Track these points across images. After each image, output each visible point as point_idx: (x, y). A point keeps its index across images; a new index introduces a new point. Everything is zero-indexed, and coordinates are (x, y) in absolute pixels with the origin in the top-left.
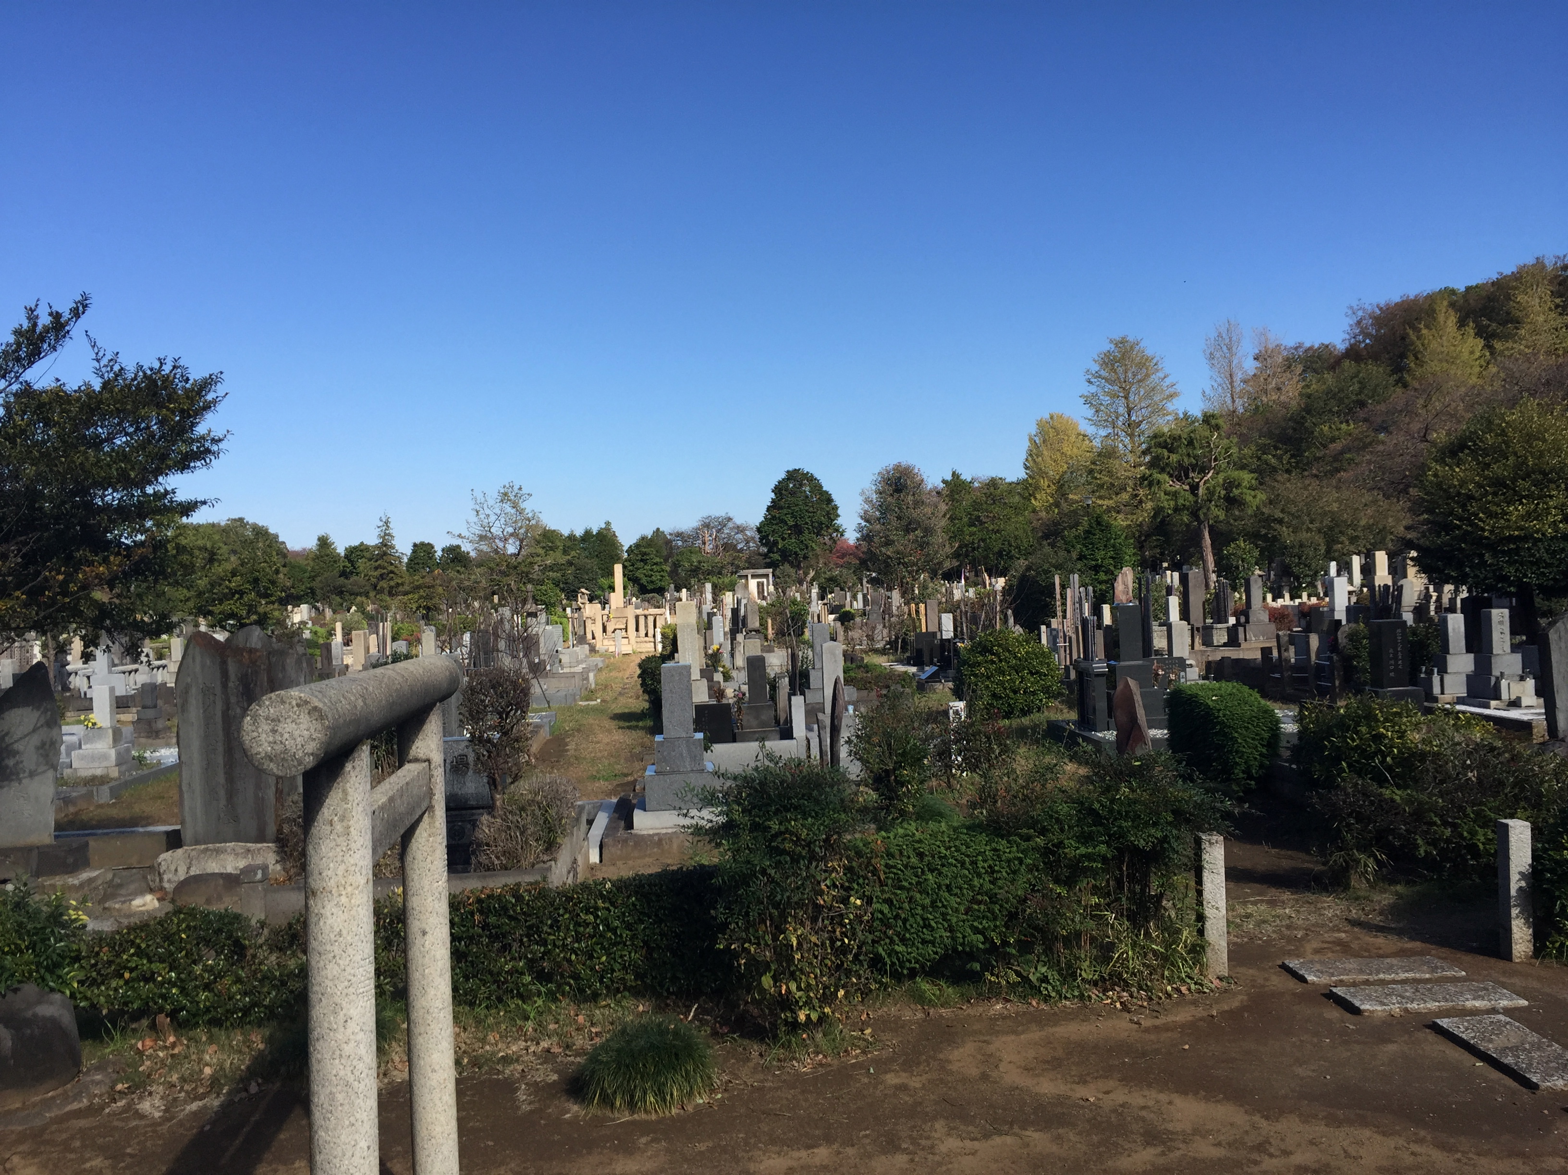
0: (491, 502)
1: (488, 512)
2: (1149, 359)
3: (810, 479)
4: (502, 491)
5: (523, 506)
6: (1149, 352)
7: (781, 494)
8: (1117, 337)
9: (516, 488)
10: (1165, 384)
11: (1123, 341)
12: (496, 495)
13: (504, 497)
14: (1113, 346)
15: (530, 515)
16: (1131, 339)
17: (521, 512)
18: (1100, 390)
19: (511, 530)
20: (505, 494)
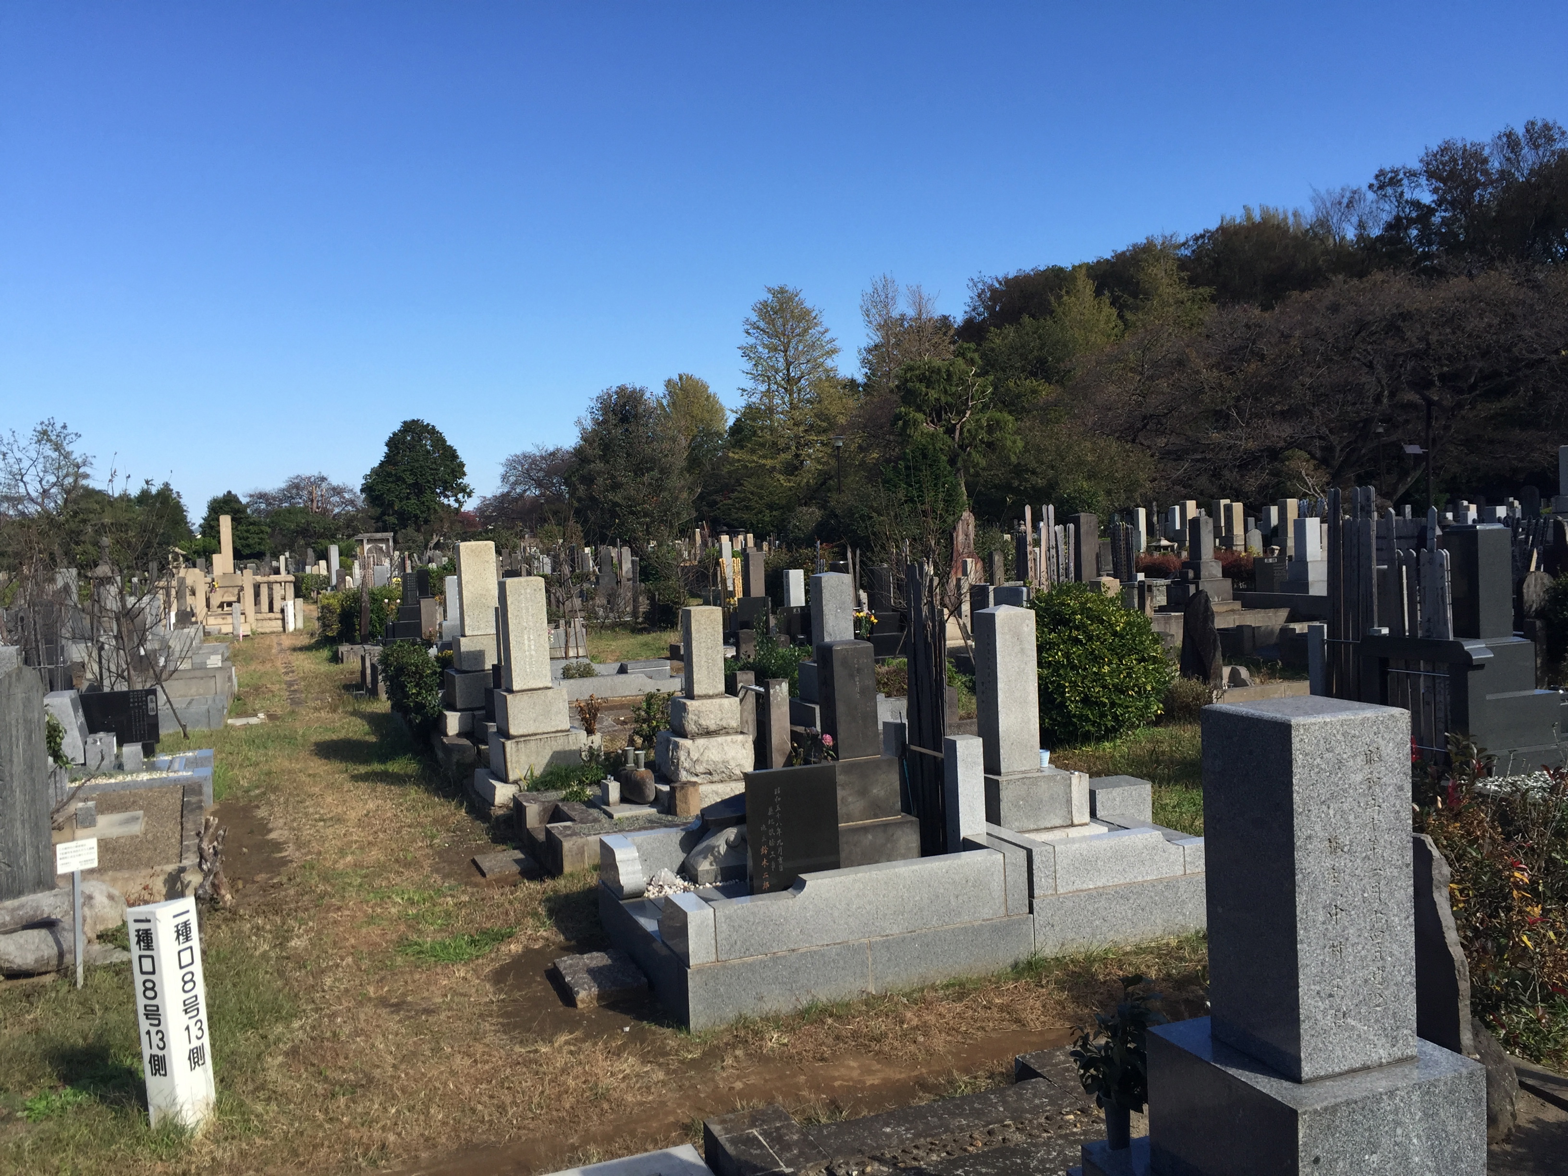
0: (23, 443)
1: (19, 455)
2: (808, 312)
3: (432, 432)
4: (39, 428)
5: (68, 448)
6: (808, 305)
7: (397, 448)
8: (775, 286)
9: (58, 427)
10: (826, 339)
11: (782, 291)
12: (30, 433)
13: (43, 436)
14: (770, 296)
15: (79, 460)
16: (790, 288)
17: (67, 456)
18: (758, 342)
19: (53, 479)
20: (45, 433)
